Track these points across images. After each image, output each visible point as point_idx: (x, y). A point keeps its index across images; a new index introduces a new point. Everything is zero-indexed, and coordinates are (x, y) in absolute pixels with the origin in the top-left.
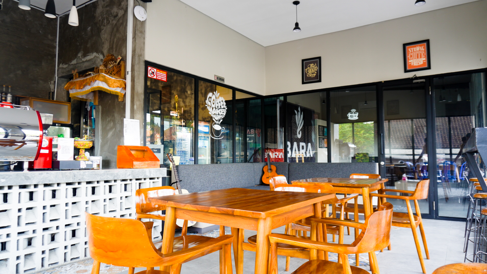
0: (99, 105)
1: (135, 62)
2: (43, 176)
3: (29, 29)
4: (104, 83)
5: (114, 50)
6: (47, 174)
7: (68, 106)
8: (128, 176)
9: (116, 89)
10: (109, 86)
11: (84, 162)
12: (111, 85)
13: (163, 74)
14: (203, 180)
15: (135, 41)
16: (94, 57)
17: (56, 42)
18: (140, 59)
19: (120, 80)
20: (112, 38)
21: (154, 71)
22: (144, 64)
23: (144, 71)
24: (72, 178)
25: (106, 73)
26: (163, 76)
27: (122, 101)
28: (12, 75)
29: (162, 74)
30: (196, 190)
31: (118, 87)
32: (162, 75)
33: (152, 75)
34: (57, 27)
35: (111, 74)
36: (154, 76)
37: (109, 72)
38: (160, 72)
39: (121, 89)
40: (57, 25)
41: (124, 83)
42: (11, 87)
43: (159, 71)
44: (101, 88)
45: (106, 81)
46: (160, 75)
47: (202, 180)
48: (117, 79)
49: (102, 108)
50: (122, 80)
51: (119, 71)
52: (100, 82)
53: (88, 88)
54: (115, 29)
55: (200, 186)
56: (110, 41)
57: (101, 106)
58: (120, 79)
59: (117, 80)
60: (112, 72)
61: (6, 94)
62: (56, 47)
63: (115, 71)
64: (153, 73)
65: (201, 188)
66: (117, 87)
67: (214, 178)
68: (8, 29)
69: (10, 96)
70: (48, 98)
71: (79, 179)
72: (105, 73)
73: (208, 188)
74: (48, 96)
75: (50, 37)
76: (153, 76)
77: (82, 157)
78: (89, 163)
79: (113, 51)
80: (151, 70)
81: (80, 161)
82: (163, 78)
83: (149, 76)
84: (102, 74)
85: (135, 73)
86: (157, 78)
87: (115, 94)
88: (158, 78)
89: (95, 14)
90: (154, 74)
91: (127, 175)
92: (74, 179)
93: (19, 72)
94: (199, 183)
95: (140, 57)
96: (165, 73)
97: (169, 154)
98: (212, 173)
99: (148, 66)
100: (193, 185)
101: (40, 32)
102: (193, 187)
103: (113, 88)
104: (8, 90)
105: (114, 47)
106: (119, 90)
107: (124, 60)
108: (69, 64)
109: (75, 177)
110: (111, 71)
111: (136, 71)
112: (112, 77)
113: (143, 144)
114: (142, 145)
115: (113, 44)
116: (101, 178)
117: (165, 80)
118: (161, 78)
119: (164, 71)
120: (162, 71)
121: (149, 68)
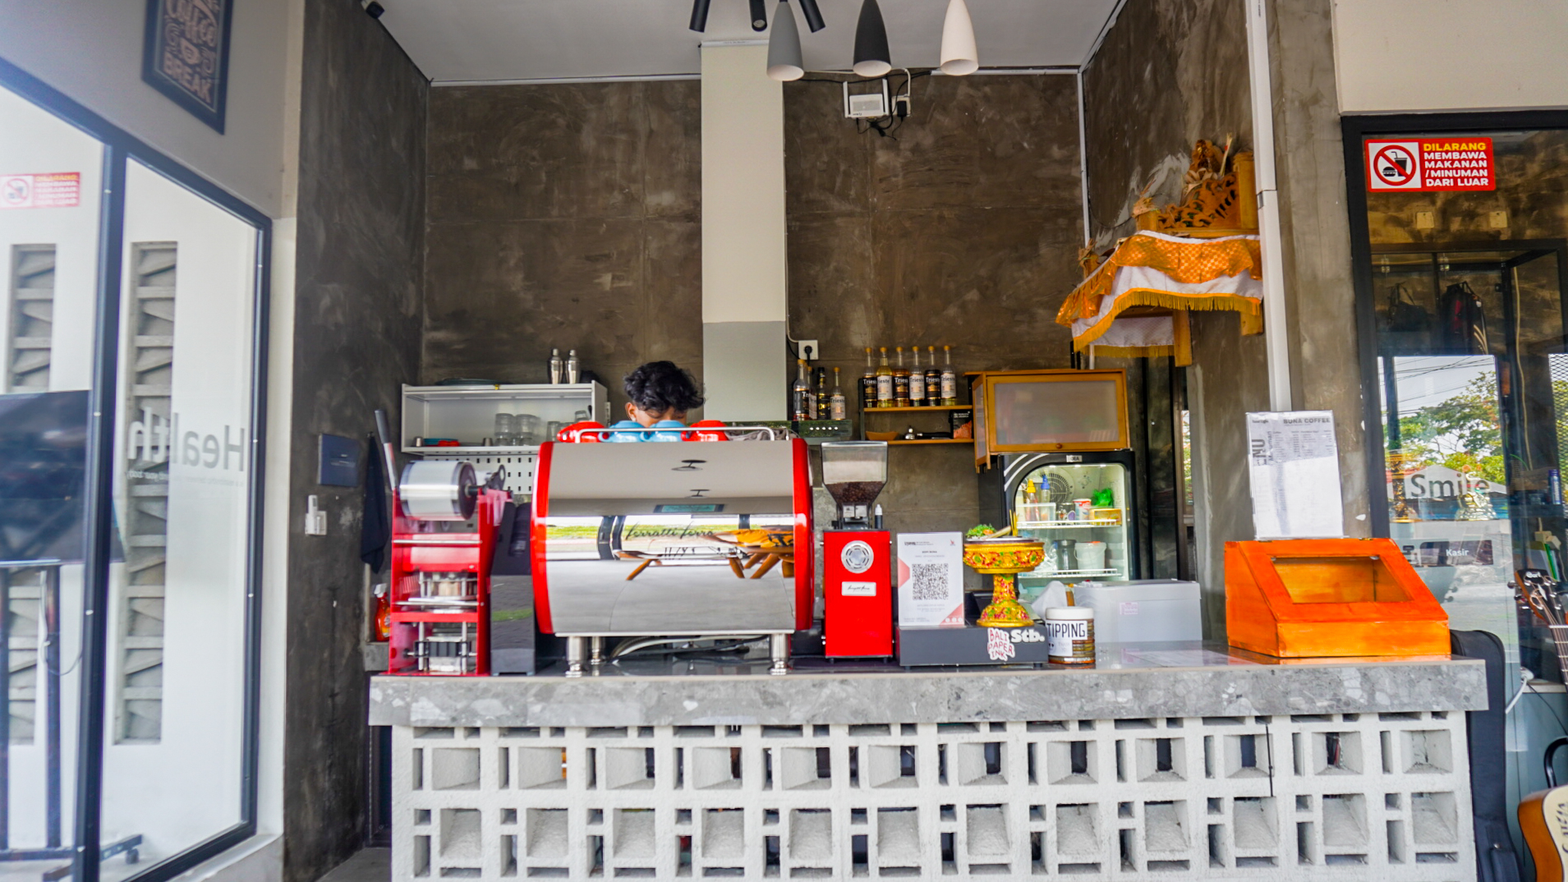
0: (1194, 365)
1: (1286, 140)
2: (826, 692)
3: (989, 149)
4: (1152, 272)
5: (1218, 118)
6: (844, 686)
7: (1114, 381)
8: (1230, 702)
9: (1212, 288)
10: (1177, 279)
11: (1004, 635)
12: (1187, 270)
13: (1464, 155)
15: (1279, 42)
16: (1167, 177)
17: (1079, 163)
18: (1310, 117)
19: (1231, 241)
20: (1208, 71)
21: (1402, 155)
22: (1339, 136)
23: (1342, 167)
24: (945, 703)
25: (1164, 224)
26: (1465, 164)
27: (1255, 331)
28: (952, 311)
29: (1456, 156)
31: (1220, 273)
32: (1456, 164)
33: (1397, 178)
34: (1078, 110)
35: (1190, 225)
36: (1409, 178)
37: (1178, 220)
38: (1447, 147)
39: (1237, 279)
40: (1076, 103)
41: (1251, 253)
42: (951, 349)
43: (1435, 147)
44: (1143, 294)
45: (1155, 260)
46: (1447, 164)
48: (1214, 241)
49: (1204, 374)
50: (1241, 236)
51: (1228, 203)
52: (1135, 270)
53: (1109, 307)
54: (1214, 28)
56: (1204, 89)
57: (1201, 366)
58: (1230, 238)
59: (1212, 246)
60: (1191, 215)
61: (938, 374)
62: (1080, 180)
63: (1205, 210)
64: (1400, 165)
66: (1216, 277)
68: (930, 170)
69: (917, 380)
70: (1069, 364)
71: (976, 710)
72: (1158, 230)
74: (1069, 357)
75: (1056, 152)
76: (1403, 178)
77: (997, 611)
78: (1026, 640)
79: (1214, 124)
80: (1388, 153)
81: (987, 628)
82: (1468, 173)
83: (1376, 184)
84: (1140, 236)
85: (1289, 189)
86: (1429, 183)
87: (1208, 307)
88: (1437, 183)
89: (1157, 8)
90: (1409, 171)
91: (1225, 696)
92: (958, 709)
93: (973, 295)
95: (1313, 110)
96: (1483, 146)
97: (1529, 575)
99: (1364, 137)
101: (1025, 145)
103: (1201, 281)
104: (944, 359)
105: (1217, 105)
106: (1227, 287)
107: (1244, 146)
108: (1114, 228)
109: (959, 702)
110: (1187, 211)
111: (1298, 182)
112: (1188, 237)
113: (1369, 524)
114: (1361, 534)
115: (1212, 94)
116: (1082, 708)
117: (1485, 182)
118: (1455, 179)
119: (1473, 141)
120: (1460, 142)
121: (1374, 148)
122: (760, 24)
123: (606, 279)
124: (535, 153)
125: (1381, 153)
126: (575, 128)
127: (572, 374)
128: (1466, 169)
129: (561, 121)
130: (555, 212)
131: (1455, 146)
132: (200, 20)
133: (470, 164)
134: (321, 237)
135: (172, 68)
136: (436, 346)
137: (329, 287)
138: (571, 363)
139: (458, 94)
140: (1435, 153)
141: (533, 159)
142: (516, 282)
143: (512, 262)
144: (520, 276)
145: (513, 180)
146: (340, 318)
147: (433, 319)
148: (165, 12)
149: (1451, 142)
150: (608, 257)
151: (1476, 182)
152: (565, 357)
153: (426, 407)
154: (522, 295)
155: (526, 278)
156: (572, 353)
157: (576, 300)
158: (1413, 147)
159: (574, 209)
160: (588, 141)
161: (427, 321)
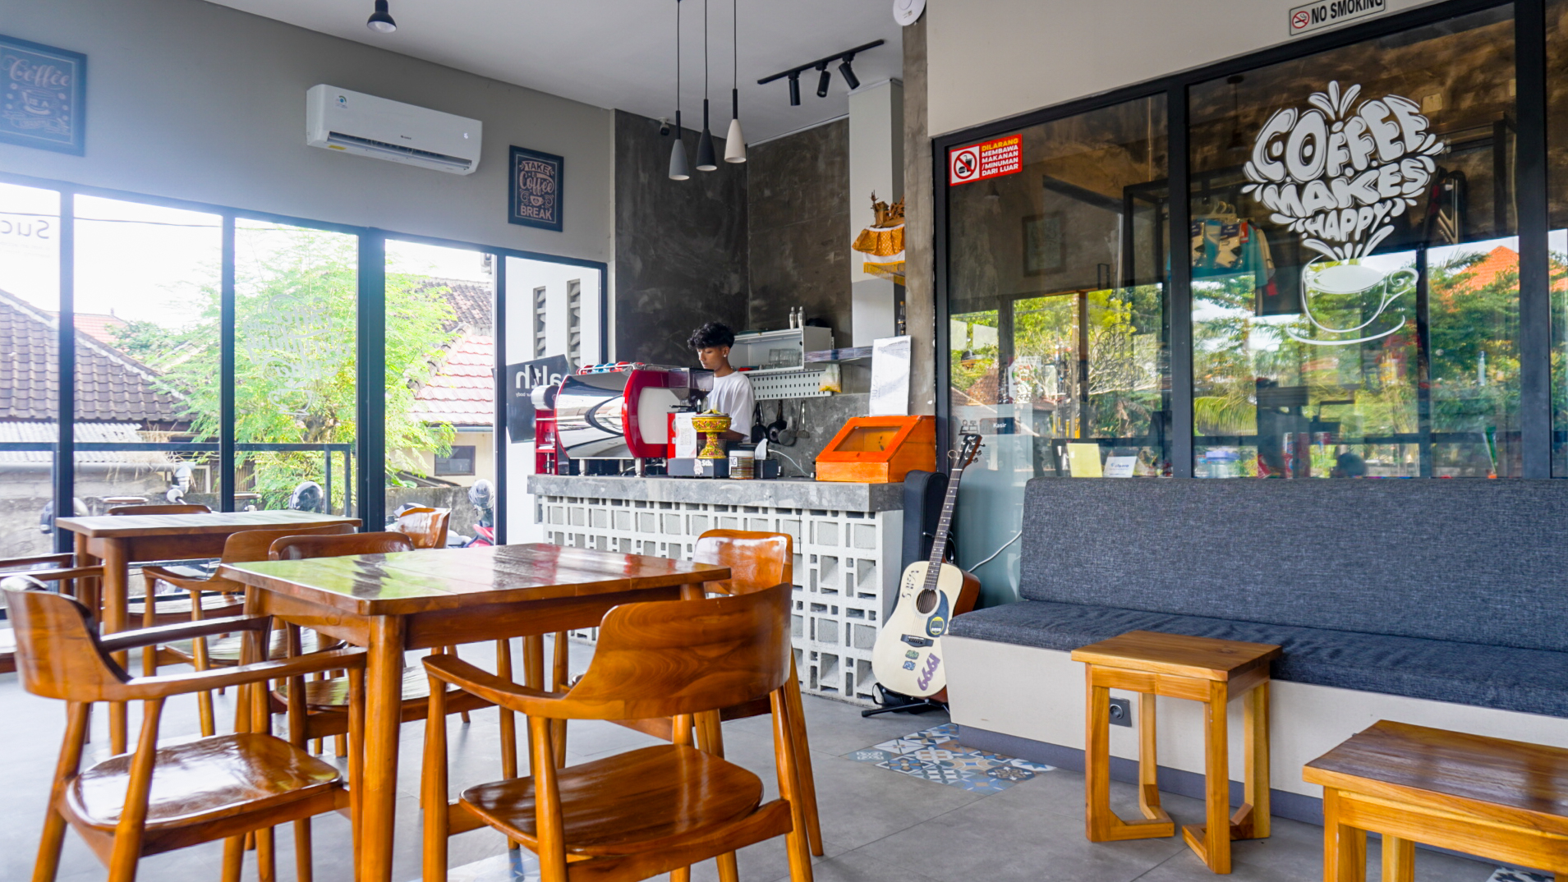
1: (903, 162)
13: (1005, 150)
14: (1141, 547)
18: (916, 143)
21: (969, 157)
22: (930, 153)
23: (931, 174)
26: (1005, 156)
29: (1000, 151)
30: (1096, 587)
32: (1000, 157)
33: (966, 174)
38: (995, 146)
43: (988, 147)
46: (995, 158)
47: (1134, 549)
55: (1120, 574)
64: (968, 163)
65: (1124, 584)
67: (1219, 546)
73: (1167, 587)
76: (970, 173)
80: (962, 157)
82: (1004, 163)
83: (955, 179)
86: (984, 174)
88: (989, 173)
90: (973, 168)
94: (1116, 557)
95: (917, 140)
96: (1016, 141)
98: (1213, 523)
99: (949, 149)
100: (1079, 564)
102: (1076, 569)
111: (909, 187)
117: (1016, 166)
118: (999, 167)
119: (1011, 138)
120: (1002, 140)
121: (954, 155)
122: (823, 93)
123: (832, 256)
124: (796, 179)
125: (958, 158)
126: (815, 158)
127: (800, 322)
128: (1005, 159)
129: (808, 155)
130: (806, 216)
131: (1000, 144)
132: (541, 183)
133: (767, 193)
134: (638, 265)
135: (525, 211)
136: (756, 310)
137: (648, 291)
138: (800, 315)
139: (761, 149)
140: (990, 151)
141: (796, 183)
142: (789, 264)
143: (787, 252)
144: (791, 260)
145: (787, 199)
146: (658, 306)
147: (754, 292)
148: (519, 187)
149: (997, 142)
150: (832, 241)
151: (1011, 168)
152: (797, 311)
153: (750, 348)
154: (792, 272)
155: (794, 262)
156: (801, 308)
157: (817, 272)
158: (975, 150)
159: (815, 213)
160: (821, 165)
161: (751, 294)
